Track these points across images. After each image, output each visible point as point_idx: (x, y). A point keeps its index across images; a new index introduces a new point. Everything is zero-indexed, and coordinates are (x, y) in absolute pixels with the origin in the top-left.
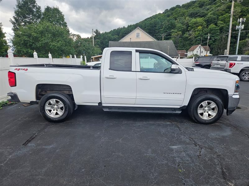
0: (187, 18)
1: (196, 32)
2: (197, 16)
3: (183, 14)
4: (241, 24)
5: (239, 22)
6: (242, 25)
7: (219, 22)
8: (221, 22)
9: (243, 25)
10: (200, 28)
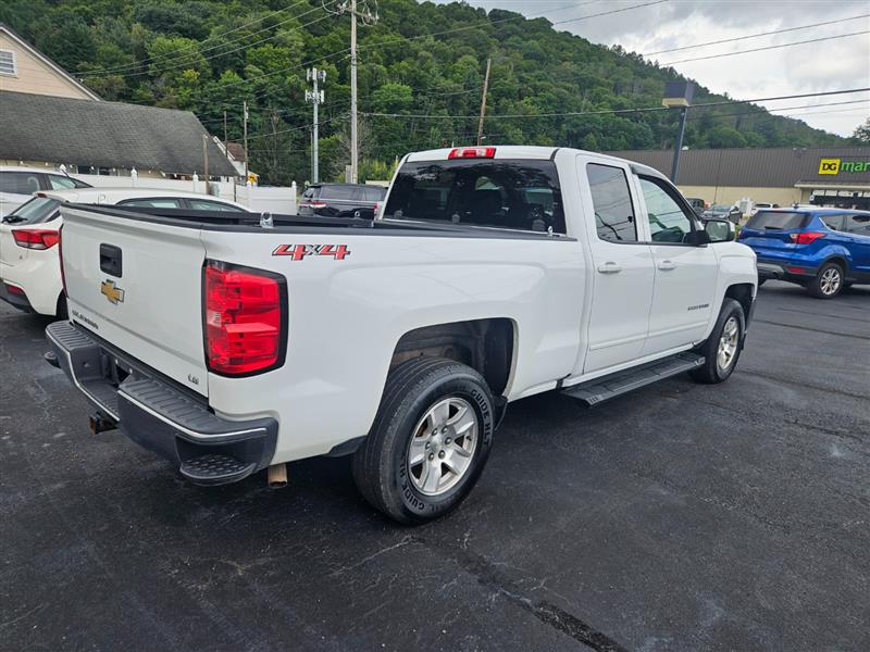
0: (137, 27)
1: (181, 88)
2: (172, 31)
3: (118, 9)
4: (316, 85)
5: (311, 78)
6: (319, 92)
7: (250, 67)
8: (257, 70)
9: (323, 92)
10: (190, 73)
